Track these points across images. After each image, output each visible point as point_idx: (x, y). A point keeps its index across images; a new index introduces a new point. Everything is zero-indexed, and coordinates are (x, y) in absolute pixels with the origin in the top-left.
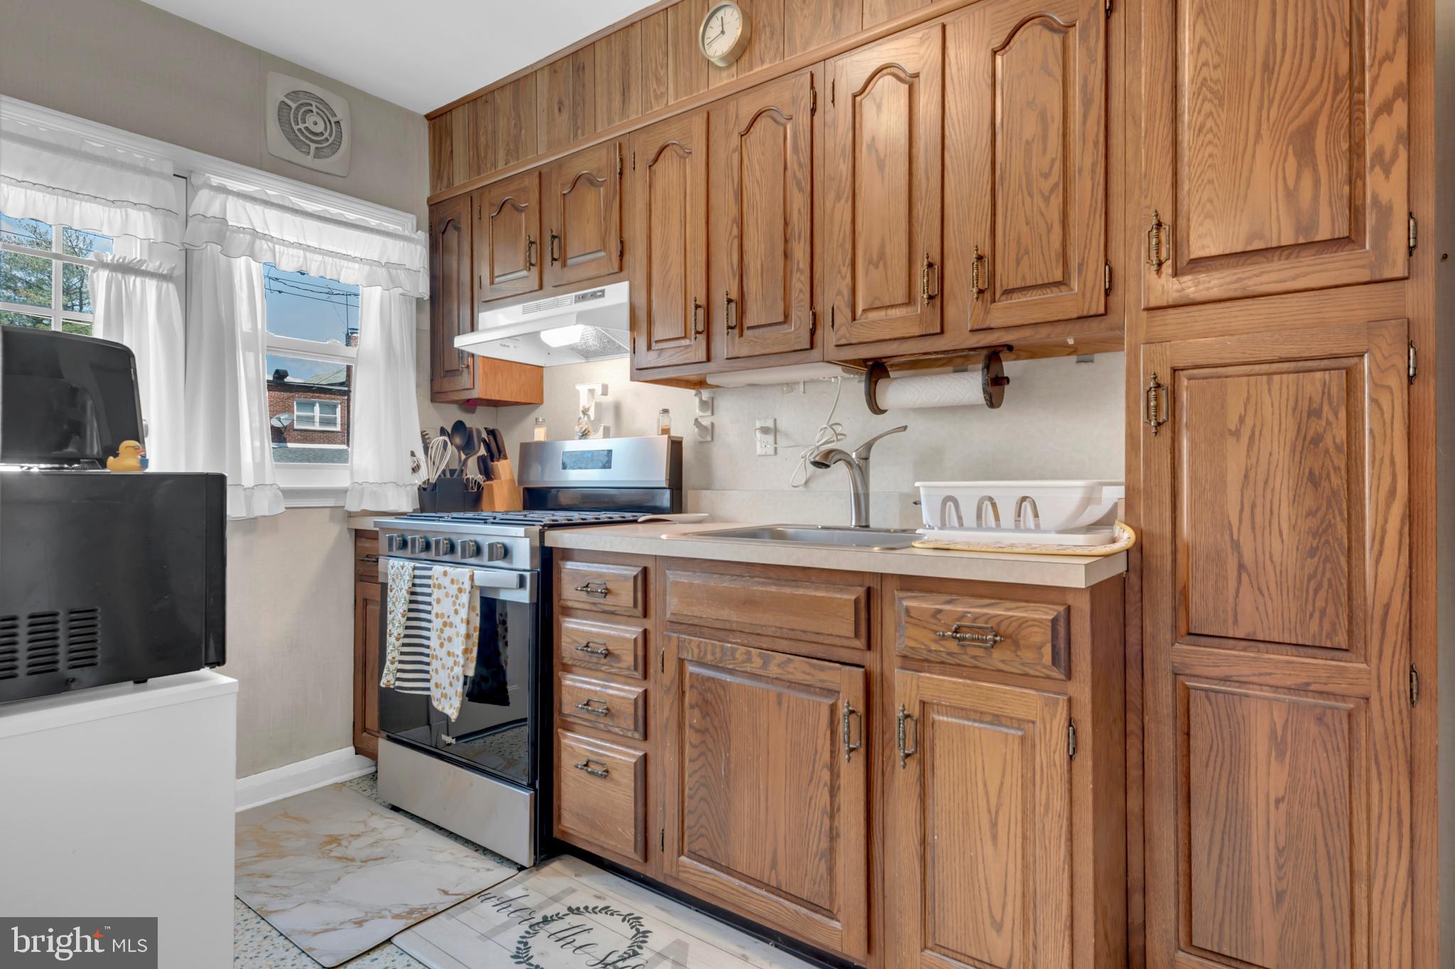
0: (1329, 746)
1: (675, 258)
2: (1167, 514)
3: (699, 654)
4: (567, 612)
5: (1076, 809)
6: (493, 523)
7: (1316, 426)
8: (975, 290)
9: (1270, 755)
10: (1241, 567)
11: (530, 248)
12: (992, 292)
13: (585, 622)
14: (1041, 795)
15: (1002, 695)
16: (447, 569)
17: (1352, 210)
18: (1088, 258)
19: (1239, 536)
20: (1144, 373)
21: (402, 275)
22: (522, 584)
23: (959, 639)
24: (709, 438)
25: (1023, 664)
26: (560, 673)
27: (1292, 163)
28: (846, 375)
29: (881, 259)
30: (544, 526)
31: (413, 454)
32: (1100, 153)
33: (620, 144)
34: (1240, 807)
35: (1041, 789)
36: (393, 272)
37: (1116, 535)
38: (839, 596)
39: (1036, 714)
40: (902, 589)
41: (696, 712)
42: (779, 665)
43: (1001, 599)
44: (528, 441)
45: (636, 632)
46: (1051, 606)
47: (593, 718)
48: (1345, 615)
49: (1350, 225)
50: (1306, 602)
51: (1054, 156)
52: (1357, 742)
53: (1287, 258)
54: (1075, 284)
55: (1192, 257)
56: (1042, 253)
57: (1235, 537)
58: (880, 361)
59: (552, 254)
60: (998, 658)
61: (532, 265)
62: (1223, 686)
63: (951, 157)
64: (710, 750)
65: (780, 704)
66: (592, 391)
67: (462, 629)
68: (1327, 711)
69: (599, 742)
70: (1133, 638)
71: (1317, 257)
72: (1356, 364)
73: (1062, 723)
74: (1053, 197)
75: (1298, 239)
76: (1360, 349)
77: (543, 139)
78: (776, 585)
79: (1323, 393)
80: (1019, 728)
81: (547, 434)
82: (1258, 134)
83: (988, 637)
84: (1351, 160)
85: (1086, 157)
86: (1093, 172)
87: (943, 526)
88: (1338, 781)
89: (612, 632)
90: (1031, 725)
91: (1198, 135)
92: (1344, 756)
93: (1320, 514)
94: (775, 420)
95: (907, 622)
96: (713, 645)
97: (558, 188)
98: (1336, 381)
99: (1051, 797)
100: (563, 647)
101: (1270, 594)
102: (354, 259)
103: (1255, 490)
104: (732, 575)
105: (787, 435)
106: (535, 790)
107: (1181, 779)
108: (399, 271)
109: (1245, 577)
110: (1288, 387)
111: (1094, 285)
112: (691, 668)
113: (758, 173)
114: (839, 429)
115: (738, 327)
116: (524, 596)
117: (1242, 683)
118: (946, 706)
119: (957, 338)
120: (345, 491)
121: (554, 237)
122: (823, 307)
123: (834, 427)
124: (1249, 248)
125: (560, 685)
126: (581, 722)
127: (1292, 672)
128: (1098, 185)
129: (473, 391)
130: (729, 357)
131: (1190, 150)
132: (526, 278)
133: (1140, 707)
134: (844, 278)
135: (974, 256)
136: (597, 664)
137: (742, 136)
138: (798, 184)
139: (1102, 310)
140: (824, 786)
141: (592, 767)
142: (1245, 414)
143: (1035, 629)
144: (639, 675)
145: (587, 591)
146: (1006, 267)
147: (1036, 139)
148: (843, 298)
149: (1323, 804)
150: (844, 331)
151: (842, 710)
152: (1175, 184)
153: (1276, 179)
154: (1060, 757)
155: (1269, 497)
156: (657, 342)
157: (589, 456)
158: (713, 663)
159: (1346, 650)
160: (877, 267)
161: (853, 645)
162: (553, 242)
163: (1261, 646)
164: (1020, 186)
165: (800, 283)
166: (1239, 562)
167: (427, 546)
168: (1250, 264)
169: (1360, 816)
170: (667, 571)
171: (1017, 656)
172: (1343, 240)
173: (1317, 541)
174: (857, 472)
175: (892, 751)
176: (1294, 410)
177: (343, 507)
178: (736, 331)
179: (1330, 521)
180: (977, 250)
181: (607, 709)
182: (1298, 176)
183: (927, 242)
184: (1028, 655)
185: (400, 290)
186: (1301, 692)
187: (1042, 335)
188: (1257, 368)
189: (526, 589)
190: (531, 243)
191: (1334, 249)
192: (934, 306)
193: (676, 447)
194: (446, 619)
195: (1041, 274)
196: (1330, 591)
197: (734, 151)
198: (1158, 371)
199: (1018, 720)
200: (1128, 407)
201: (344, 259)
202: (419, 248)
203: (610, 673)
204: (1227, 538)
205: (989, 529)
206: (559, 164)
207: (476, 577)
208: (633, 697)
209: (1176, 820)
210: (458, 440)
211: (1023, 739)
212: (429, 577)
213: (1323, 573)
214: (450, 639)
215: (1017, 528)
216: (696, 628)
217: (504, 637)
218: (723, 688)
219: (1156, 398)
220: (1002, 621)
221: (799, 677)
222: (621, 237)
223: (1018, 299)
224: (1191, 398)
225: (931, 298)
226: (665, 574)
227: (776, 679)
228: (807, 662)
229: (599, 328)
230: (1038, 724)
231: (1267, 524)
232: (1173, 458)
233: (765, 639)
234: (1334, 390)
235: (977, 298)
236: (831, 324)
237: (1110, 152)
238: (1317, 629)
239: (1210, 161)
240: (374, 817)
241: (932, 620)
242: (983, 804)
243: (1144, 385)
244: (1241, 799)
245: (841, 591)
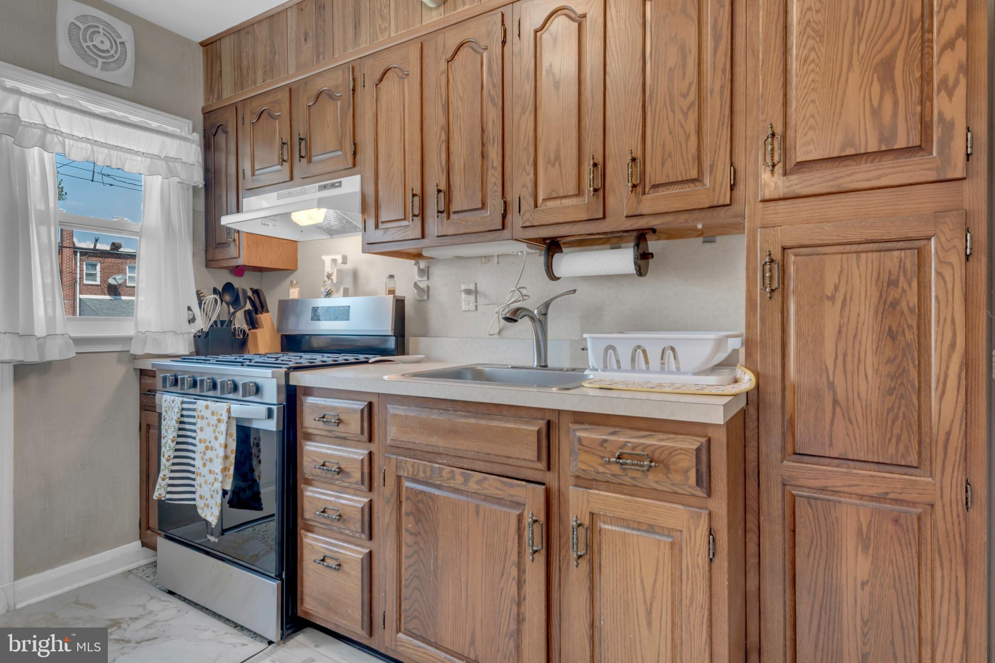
0: (903, 542)
1: (397, 157)
2: (778, 361)
3: (413, 472)
4: (309, 437)
5: (715, 600)
6: (248, 365)
7: (895, 293)
8: (630, 185)
9: (857, 548)
10: (835, 402)
11: (282, 148)
12: (643, 187)
13: (322, 445)
14: (687, 590)
15: (655, 508)
16: (209, 403)
17: (923, 125)
18: (717, 160)
19: (833, 379)
20: (760, 251)
21: (179, 167)
22: (270, 415)
23: (622, 464)
24: (425, 298)
25: (673, 485)
26: (303, 486)
27: (876, 88)
28: (530, 251)
29: (556, 160)
30: (289, 368)
31: (189, 309)
32: (727, 77)
33: (353, 67)
34: (834, 588)
35: (687, 585)
36: (171, 164)
37: (738, 376)
38: (525, 427)
39: (683, 525)
40: (575, 422)
41: (411, 519)
42: (477, 482)
43: (655, 432)
44: (285, 298)
45: (362, 454)
46: (695, 438)
47: (328, 522)
48: (916, 440)
49: (921, 136)
50: (886, 430)
51: (691, 80)
52: (924, 538)
53: (872, 162)
54: (707, 181)
55: (798, 160)
56: (682, 156)
57: (831, 379)
58: (555, 240)
59: (300, 152)
60: (652, 480)
61: (284, 160)
62: (820, 494)
63: (611, 80)
64: (422, 549)
65: (477, 513)
66: (334, 261)
67: (221, 452)
68: (902, 514)
69: (333, 541)
70: (752, 456)
71: (895, 161)
72: (925, 245)
73: (704, 533)
74: (690, 112)
75: (880, 146)
76: (929, 233)
77: (292, 62)
78: (474, 417)
79: (900, 268)
80: (669, 536)
81: (300, 293)
82: (850, 64)
83: (645, 463)
84: (922, 86)
85: (715, 81)
86: (722, 93)
87: (605, 368)
88: (910, 569)
89: (344, 454)
90: (679, 533)
91: (804, 65)
92: (914, 550)
93: (897, 362)
94: (476, 284)
95: (579, 449)
96: (425, 465)
97: (304, 100)
98: (909, 259)
99: (695, 591)
100: (305, 465)
101: (858, 423)
102: (137, 153)
103: (846, 343)
104: (439, 409)
105: (485, 296)
106: (282, 580)
107: (788, 566)
108: (176, 164)
109: (838, 410)
110: (872, 263)
111: (722, 182)
112: (407, 484)
113: (461, 91)
114: (524, 292)
115: (446, 211)
116: (272, 425)
117: (835, 492)
118: (611, 517)
119: (616, 222)
120: (130, 339)
121: (301, 139)
122: (512, 196)
123: (520, 290)
124: (843, 154)
125: (302, 496)
126: (319, 525)
127: (874, 484)
128: (725, 103)
129: (239, 260)
130: (439, 235)
131: (797, 76)
132: (280, 171)
133: (757, 510)
134: (528, 174)
135: (630, 158)
136: (332, 479)
137: (448, 62)
138: (492, 100)
139: (728, 201)
140: (513, 581)
141: (329, 562)
142: (839, 283)
143: (683, 456)
144: (365, 488)
145: (323, 421)
146: (654, 168)
147: (677, 68)
148: (528, 190)
149: (898, 586)
150: (529, 216)
151: (528, 520)
152: (785, 104)
153: (864, 99)
154: (702, 560)
155: (857, 348)
156: (383, 222)
157: (332, 310)
158: (424, 480)
159: (916, 467)
160: (553, 166)
161: (536, 467)
162: (300, 143)
163: (851, 463)
164: (665, 103)
165: (494, 177)
166: (834, 398)
167: (194, 384)
168: (843, 167)
169: (926, 595)
170: (388, 405)
171: (668, 478)
172: (916, 148)
173: (894, 382)
174: (538, 324)
175: (567, 552)
176: (877, 280)
177: (129, 351)
178: (445, 215)
179: (904, 367)
180: (632, 153)
181: (340, 516)
182: (881, 98)
183: (592, 146)
184: (677, 477)
185: (178, 179)
186: (881, 500)
187: (681, 221)
188: (848, 248)
189: (273, 420)
190: (284, 144)
191: (909, 155)
192: (598, 197)
193: (400, 304)
194: (207, 444)
195: (681, 173)
196: (904, 421)
197: (442, 74)
198: (771, 248)
199: (668, 529)
200: (748, 277)
201: (128, 153)
202: (194, 146)
203: (342, 486)
204: (825, 379)
205: (641, 371)
206: (305, 82)
207: (232, 410)
208: (360, 506)
209: (784, 597)
210: (227, 298)
211: (672, 545)
212: (194, 410)
213: (899, 408)
214: (211, 460)
215: (662, 371)
216: (410, 451)
217: (258, 457)
218: (433, 499)
219: (771, 271)
220: (655, 450)
221: (492, 492)
222: (354, 140)
223: (663, 192)
224: (797, 271)
225: (595, 190)
226: (386, 408)
227: (475, 493)
228: (499, 480)
229: (338, 211)
230: (685, 533)
231: (856, 368)
232: (783, 317)
233: (466, 461)
234: (908, 265)
235: (632, 191)
236: (518, 210)
237: (735, 78)
238: (894, 451)
239: (813, 85)
240: (153, 601)
241: (600, 448)
242: (640, 596)
243: (761, 260)
244: (834, 581)
245: (527, 423)
